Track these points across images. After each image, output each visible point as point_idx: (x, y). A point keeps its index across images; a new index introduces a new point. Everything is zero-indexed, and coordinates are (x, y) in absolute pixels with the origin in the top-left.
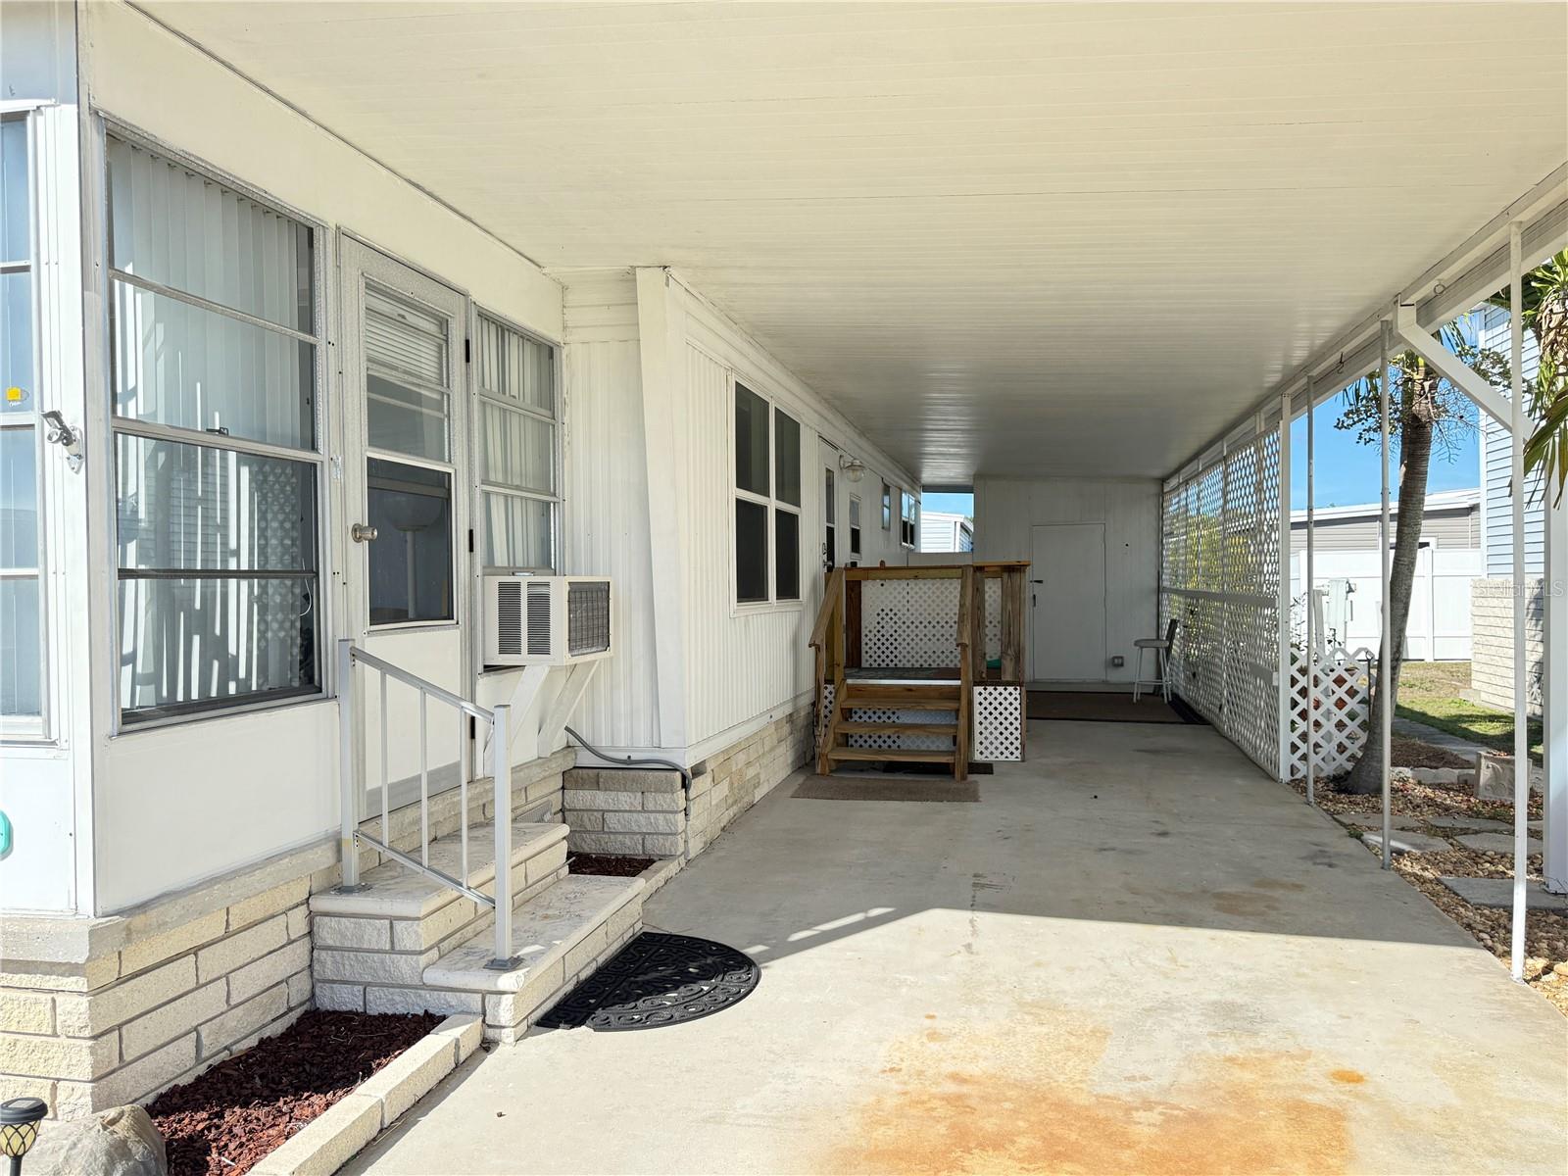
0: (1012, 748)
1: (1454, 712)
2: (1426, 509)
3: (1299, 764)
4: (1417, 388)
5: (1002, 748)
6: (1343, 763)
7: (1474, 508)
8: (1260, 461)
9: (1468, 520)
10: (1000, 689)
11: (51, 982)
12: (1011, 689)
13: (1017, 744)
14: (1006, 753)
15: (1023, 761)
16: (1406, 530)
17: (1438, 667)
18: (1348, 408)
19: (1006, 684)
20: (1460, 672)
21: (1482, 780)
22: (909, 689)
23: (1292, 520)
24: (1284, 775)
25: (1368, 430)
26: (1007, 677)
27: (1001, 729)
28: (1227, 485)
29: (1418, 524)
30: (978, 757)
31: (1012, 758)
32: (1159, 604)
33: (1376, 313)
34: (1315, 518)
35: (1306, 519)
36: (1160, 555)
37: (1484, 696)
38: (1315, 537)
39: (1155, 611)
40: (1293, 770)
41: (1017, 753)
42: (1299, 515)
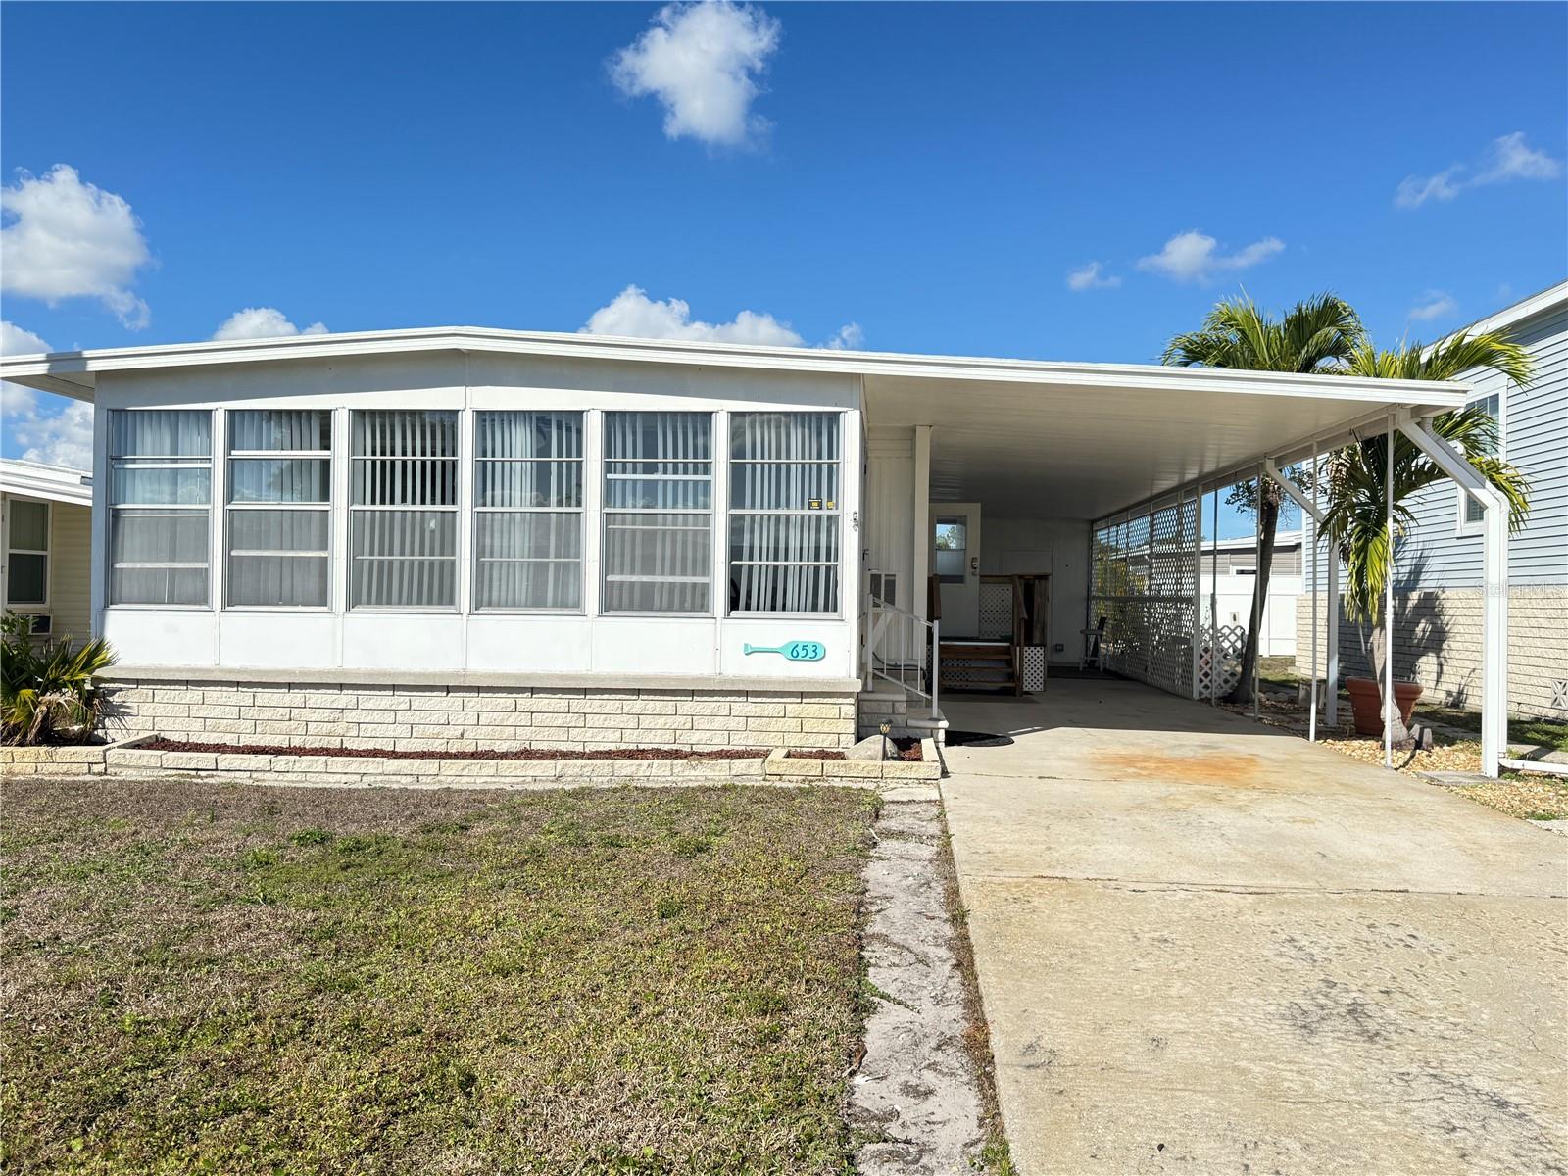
0: (1038, 683)
1: (1284, 678)
2: (1275, 544)
3: (1203, 690)
4: (1271, 488)
5: (1032, 683)
6: (1227, 688)
7: (1298, 546)
8: (1180, 519)
9: (1294, 555)
10: (1032, 648)
11: (840, 700)
12: (1038, 648)
13: (1041, 681)
14: (1035, 686)
15: (1044, 690)
16: (1265, 561)
17: (1272, 659)
18: (1232, 492)
19: (1036, 645)
20: (1290, 661)
21: (1301, 696)
22: (977, 647)
23: (1202, 549)
24: (1195, 695)
25: (1243, 505)
26: (1036, 640)
27: (1032, 672)
28: (1153, 531)
29: (1271, 555)
30: (1026, 689)
31: (1038, 689)
32: (1088, 608)
33: (1255, 458)
34: (1218, 548)
35: (1212, 548)
36: (1089, 573)
37: (1303, 671)
38: (1218, 560)
39: (1085, 612)
40: (1201, 693)
41: (1041, 686)
42: (1206, 545)
